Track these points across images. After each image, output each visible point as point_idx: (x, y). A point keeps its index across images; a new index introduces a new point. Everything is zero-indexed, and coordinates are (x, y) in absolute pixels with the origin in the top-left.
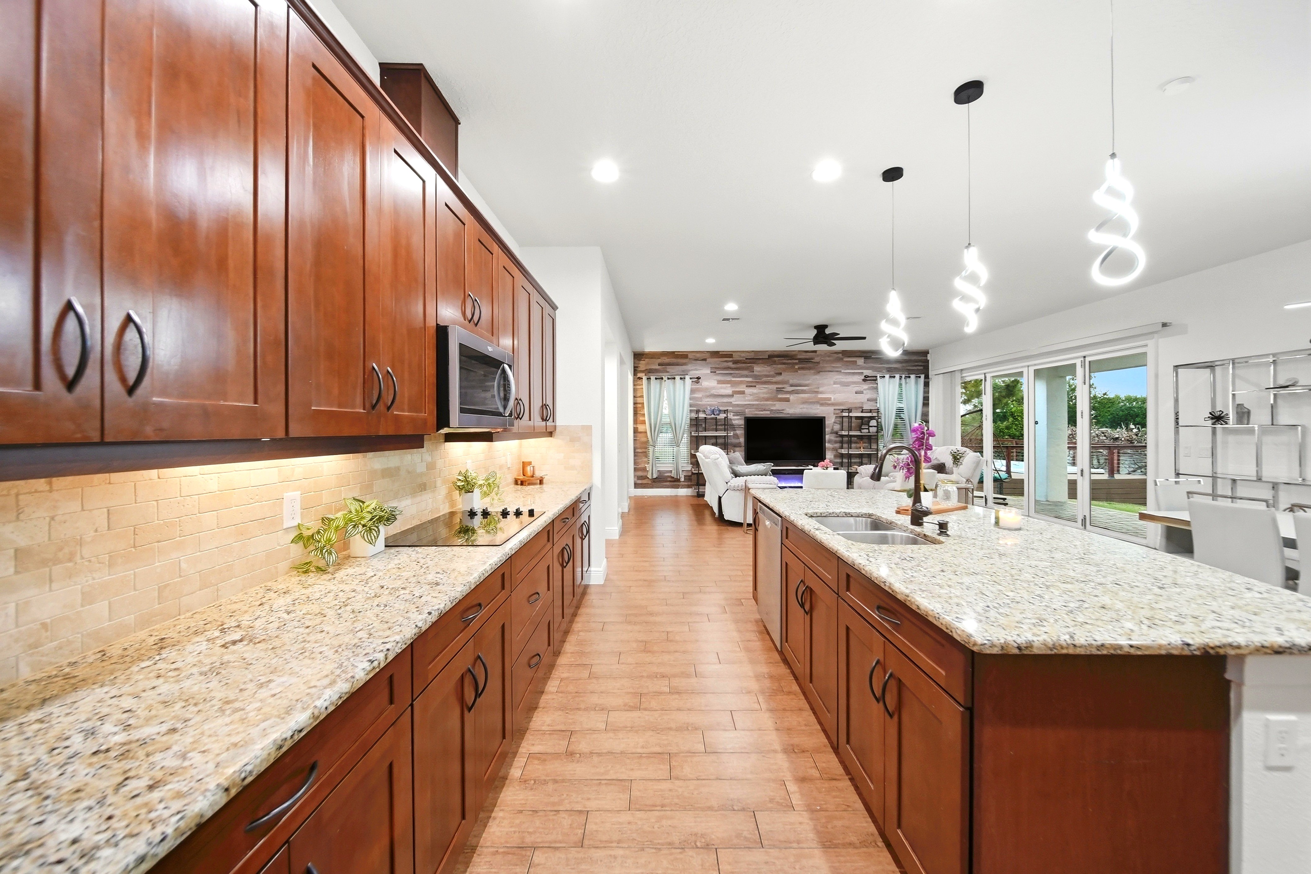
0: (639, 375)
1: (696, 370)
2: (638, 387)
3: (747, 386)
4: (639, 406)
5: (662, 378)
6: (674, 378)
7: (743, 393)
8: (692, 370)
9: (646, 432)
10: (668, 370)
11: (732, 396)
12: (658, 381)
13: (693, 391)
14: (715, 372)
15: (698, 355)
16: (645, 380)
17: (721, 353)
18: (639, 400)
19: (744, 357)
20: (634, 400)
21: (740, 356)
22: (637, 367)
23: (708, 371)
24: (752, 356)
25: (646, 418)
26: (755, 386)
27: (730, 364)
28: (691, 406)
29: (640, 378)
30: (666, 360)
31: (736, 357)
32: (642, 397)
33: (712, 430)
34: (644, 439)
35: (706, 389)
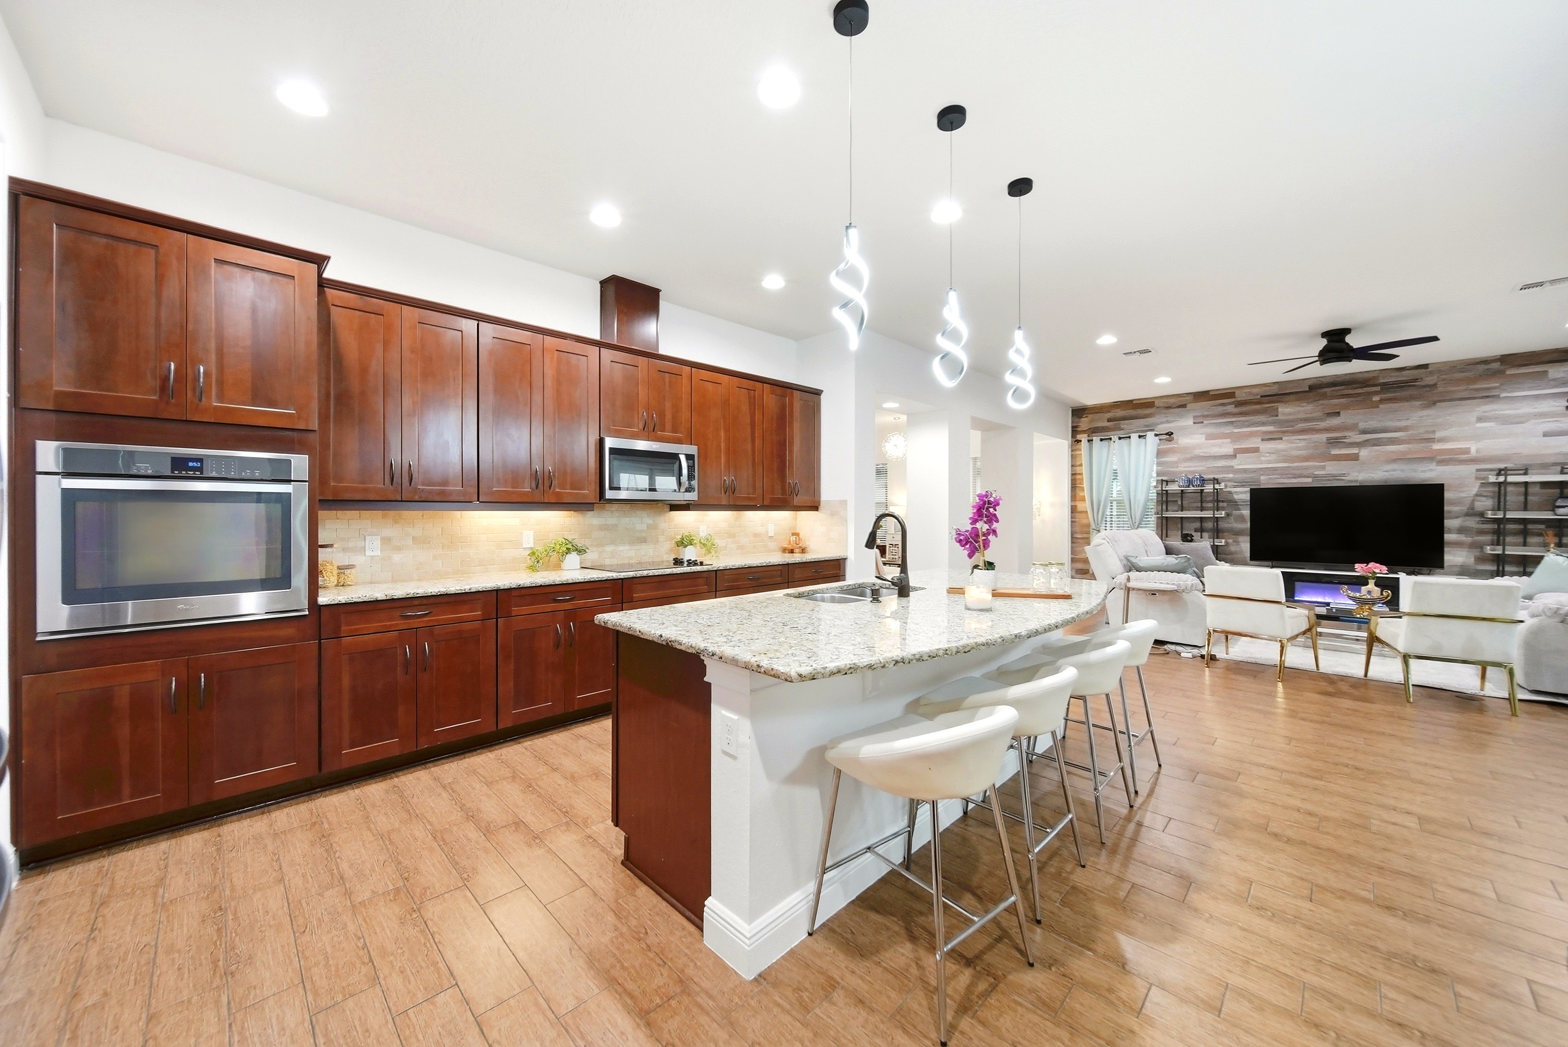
0: (1079, 437)
1: (1168, 422)
2: (1078, 452)
3: (1262, 440)
4: (1078, 477)
5: (1111, 439)
6: (1129, 437)
7: (1256, 450)
8: (1162, 423)
9: (1086, 512)
10: (1122, 426)
11: (1234, 456)
12: (1105, 443)
13: (1160, 453)
14: (1203, 422)
15: (1172, 401)
16: (1084, 444)
17: (1211, 393)
18: (1078, 470)
19: (1257, 395)
20: (1072, 471)
21: (1250, 393)
22: (1077, 427)
23: (1190, 422)
24: (1275, 390)
25: (1086, 494)
26: (1281, 439)
27: (1231, 408)
28: (1158, 474)
29: (1079, 441)
30: (1119, 413)
31: (1241, 396)
32: (1081, 465)
33: (1196, 509)
34: (1084, 521)
35: (1185, 449)
